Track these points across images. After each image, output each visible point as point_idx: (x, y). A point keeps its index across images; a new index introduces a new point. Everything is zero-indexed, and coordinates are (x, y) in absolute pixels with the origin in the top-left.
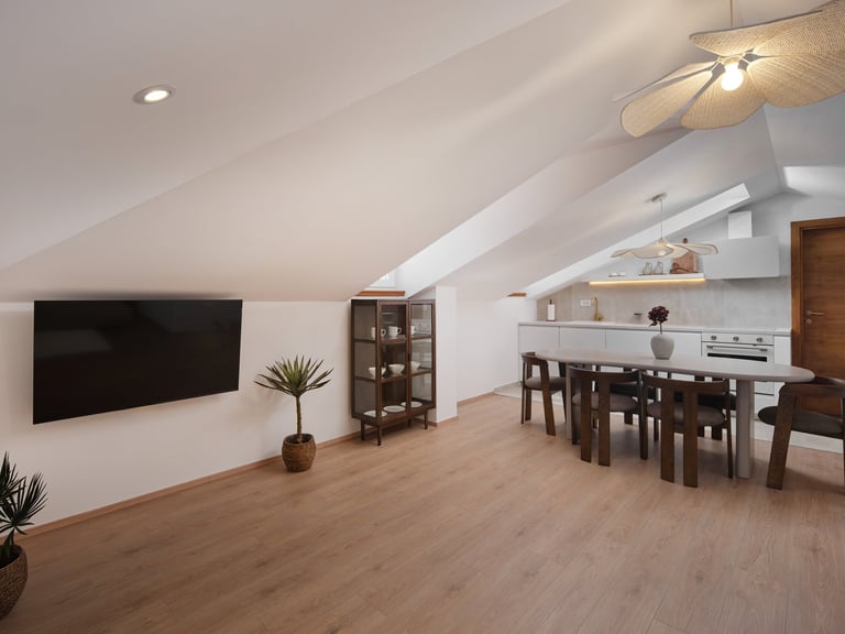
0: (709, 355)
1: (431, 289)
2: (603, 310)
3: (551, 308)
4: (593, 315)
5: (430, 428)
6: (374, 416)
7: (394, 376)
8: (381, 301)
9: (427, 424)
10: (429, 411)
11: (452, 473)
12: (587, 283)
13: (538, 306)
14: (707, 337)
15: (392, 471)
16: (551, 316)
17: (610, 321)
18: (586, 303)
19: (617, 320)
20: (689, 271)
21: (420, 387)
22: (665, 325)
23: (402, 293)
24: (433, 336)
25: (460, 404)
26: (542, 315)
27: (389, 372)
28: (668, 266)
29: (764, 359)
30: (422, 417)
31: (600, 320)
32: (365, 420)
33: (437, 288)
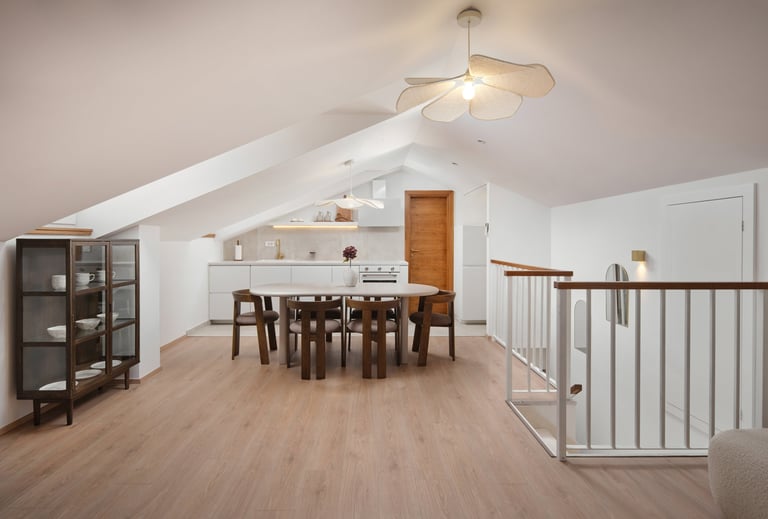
0: (364, 281)
1: (134, 227)
2: (284, 250)
3: (239, 249)
4: (275, 253)
5: (131, 386)
6: (64, 388)
7: (86, 334)
8: (74, 241)
9: (127, 383)
10: (132, 369)
11: (189, 427)
12: (271, 227)
13: (225, 247)
14: (363, 269)
15: (110, 448)
16: (239, 256)
17: (290, 258)
18: (270, 244)
19: (296, 258)
20: (347, 220)
21: (121, 343)
22: (354, 261)
23: (89, 232)
24: (136, 282)
25: (163, 350)
26: (229, 255)
27: (78, 330)
28: (333, 215)
29: (395, 281)
30: (122, 377)
31: (282, 258)
32: (39, 398)
33: (141, 226)
